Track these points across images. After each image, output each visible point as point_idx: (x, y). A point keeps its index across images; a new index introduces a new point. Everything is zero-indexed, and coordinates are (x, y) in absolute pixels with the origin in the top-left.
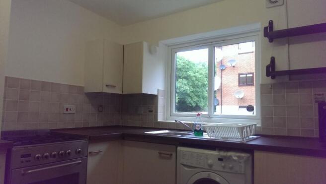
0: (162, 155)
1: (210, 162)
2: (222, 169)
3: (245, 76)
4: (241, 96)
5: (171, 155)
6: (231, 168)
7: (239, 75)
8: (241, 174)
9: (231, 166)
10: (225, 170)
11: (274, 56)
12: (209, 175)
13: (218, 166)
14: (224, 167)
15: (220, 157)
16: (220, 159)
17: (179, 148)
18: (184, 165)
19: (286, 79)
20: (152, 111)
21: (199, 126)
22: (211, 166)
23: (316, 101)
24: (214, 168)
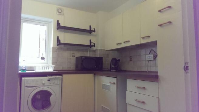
1: (44, 82)
2: (49, 84)
6: (54, 83)
8: (58, 85)
9: (54, 82)
10: (51, 85)
11: (58, 36)
12: (43, 88)
13: (47, 83)
14: (50, 83)
15: (48, 79)
16: (49, 80)
17: (23, 78)
19: (63, 46)
21: (24, 67)
22: (44, 84)
23: (72, 56)
24: (46, 85)
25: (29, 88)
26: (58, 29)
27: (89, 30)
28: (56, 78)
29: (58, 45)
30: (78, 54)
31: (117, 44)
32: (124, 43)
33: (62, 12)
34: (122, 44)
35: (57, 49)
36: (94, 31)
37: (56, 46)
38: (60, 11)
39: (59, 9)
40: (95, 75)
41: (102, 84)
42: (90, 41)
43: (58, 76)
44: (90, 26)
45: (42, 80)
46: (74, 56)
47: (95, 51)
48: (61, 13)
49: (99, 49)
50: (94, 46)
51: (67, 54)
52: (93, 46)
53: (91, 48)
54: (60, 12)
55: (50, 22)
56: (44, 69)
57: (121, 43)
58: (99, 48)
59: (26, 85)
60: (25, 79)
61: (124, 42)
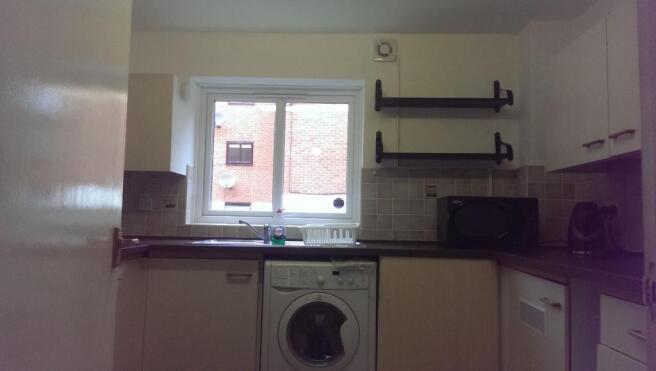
0: (233, 277)
1: (321, 278)
2: (337, 286)
3: (238, 146)
4: (230, 183)
5: (250, 276)
6: (351, 284)
7: (228, 143)
8: (363, 289)
9: (351, 280)
10: (342, 287)
11: (380, 130)
12: (319, 297)
13: (332, 283)
14: (340, 284)
15: (336, 270)
16: (336, 273)
17: (268, 263)
18: (276, 288)
20: (172, 206)
22: (321, 284)
23: (428, 195)
24: (327, 286)
25: (283, 293)
26: (378, 108)
27: (491, 99)
28: (354, 267)
29: (378, 160)
30: (449, 188)
31: (588, 146)
32: (612, 140)
33: (391, 51)
34: (606, 145)
35: (375, 173)
36: (510, 100)
37: (374, 165)
38: (385, 49)
39: (383, 44)
40: (499, 264)
41: (523, 303)
42: (497, 136)
43: (361, 263)
44: (497, 84)
45: (315, 271)
46: (435, 196)
47: (514, 174)
48: (387, 55)
49: (530, 167)
50: (510, 155)
51: (409, 189)
52: (505, 156)
53: (499, 162)
54: (385, 51)
55: (358, 90)
56: (338, 237)
57: (601, 142)
58: (531, 163)
59: (275, 282)
60: (271, 266)
61: (615, 137)
